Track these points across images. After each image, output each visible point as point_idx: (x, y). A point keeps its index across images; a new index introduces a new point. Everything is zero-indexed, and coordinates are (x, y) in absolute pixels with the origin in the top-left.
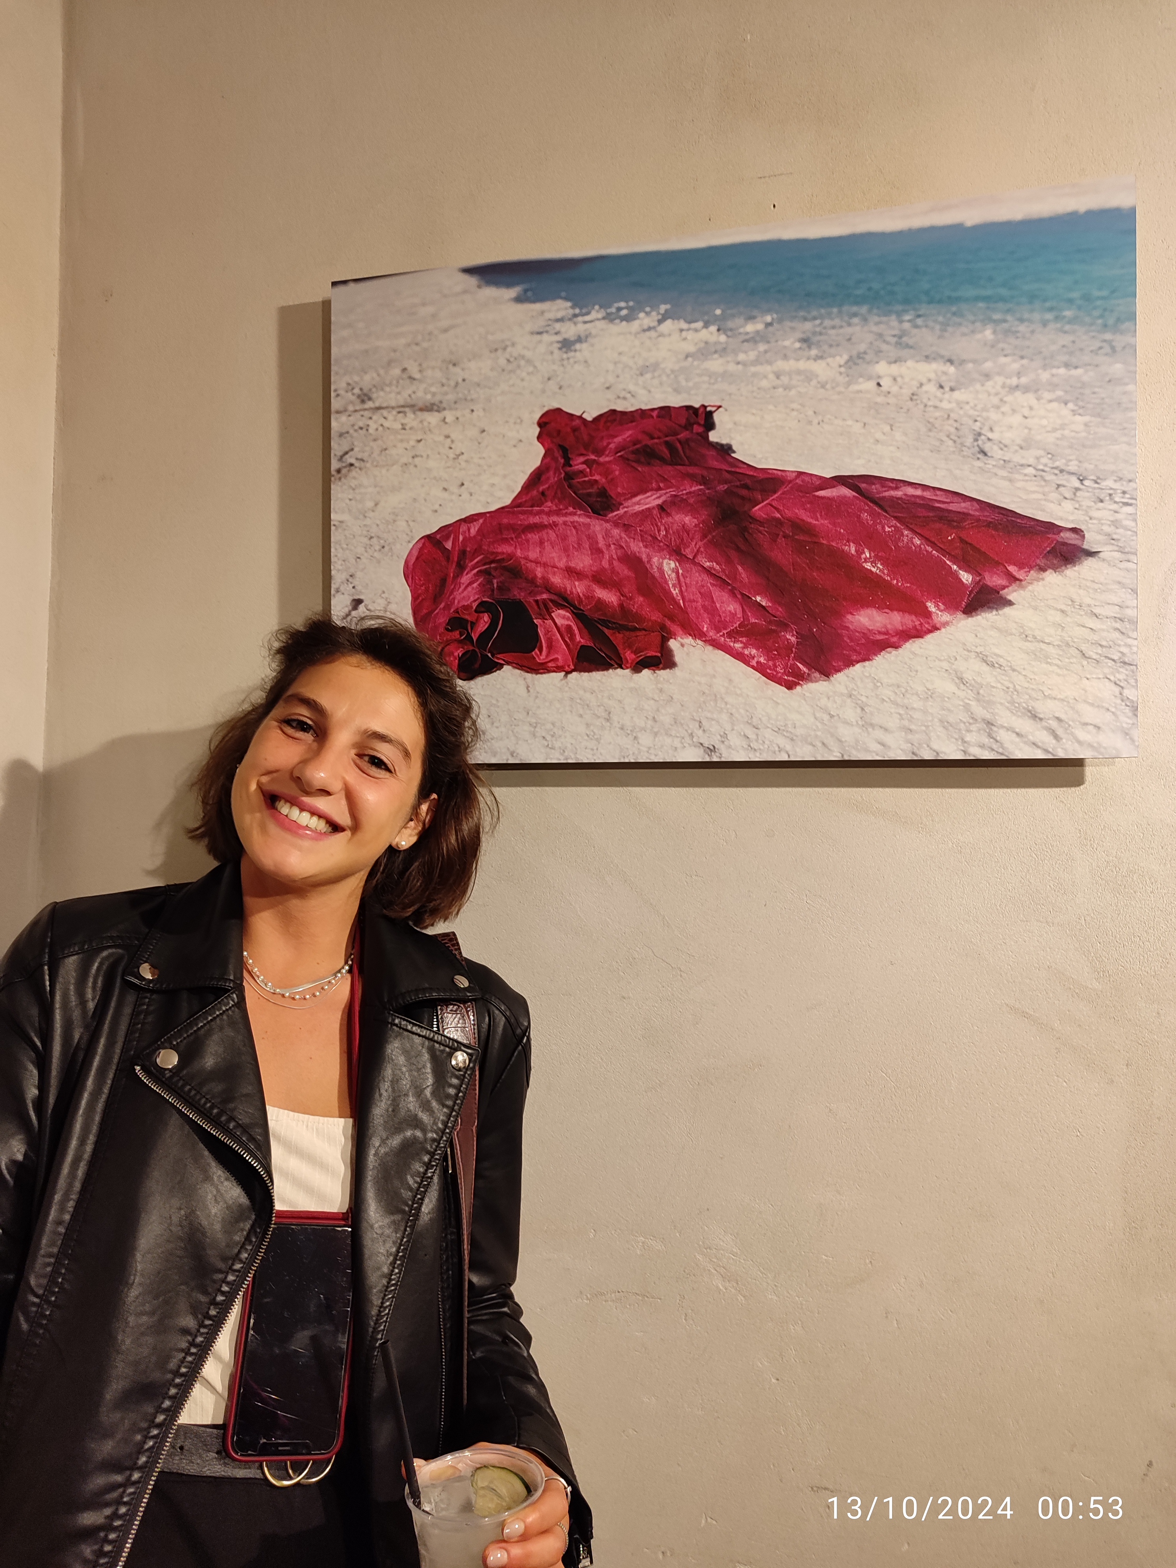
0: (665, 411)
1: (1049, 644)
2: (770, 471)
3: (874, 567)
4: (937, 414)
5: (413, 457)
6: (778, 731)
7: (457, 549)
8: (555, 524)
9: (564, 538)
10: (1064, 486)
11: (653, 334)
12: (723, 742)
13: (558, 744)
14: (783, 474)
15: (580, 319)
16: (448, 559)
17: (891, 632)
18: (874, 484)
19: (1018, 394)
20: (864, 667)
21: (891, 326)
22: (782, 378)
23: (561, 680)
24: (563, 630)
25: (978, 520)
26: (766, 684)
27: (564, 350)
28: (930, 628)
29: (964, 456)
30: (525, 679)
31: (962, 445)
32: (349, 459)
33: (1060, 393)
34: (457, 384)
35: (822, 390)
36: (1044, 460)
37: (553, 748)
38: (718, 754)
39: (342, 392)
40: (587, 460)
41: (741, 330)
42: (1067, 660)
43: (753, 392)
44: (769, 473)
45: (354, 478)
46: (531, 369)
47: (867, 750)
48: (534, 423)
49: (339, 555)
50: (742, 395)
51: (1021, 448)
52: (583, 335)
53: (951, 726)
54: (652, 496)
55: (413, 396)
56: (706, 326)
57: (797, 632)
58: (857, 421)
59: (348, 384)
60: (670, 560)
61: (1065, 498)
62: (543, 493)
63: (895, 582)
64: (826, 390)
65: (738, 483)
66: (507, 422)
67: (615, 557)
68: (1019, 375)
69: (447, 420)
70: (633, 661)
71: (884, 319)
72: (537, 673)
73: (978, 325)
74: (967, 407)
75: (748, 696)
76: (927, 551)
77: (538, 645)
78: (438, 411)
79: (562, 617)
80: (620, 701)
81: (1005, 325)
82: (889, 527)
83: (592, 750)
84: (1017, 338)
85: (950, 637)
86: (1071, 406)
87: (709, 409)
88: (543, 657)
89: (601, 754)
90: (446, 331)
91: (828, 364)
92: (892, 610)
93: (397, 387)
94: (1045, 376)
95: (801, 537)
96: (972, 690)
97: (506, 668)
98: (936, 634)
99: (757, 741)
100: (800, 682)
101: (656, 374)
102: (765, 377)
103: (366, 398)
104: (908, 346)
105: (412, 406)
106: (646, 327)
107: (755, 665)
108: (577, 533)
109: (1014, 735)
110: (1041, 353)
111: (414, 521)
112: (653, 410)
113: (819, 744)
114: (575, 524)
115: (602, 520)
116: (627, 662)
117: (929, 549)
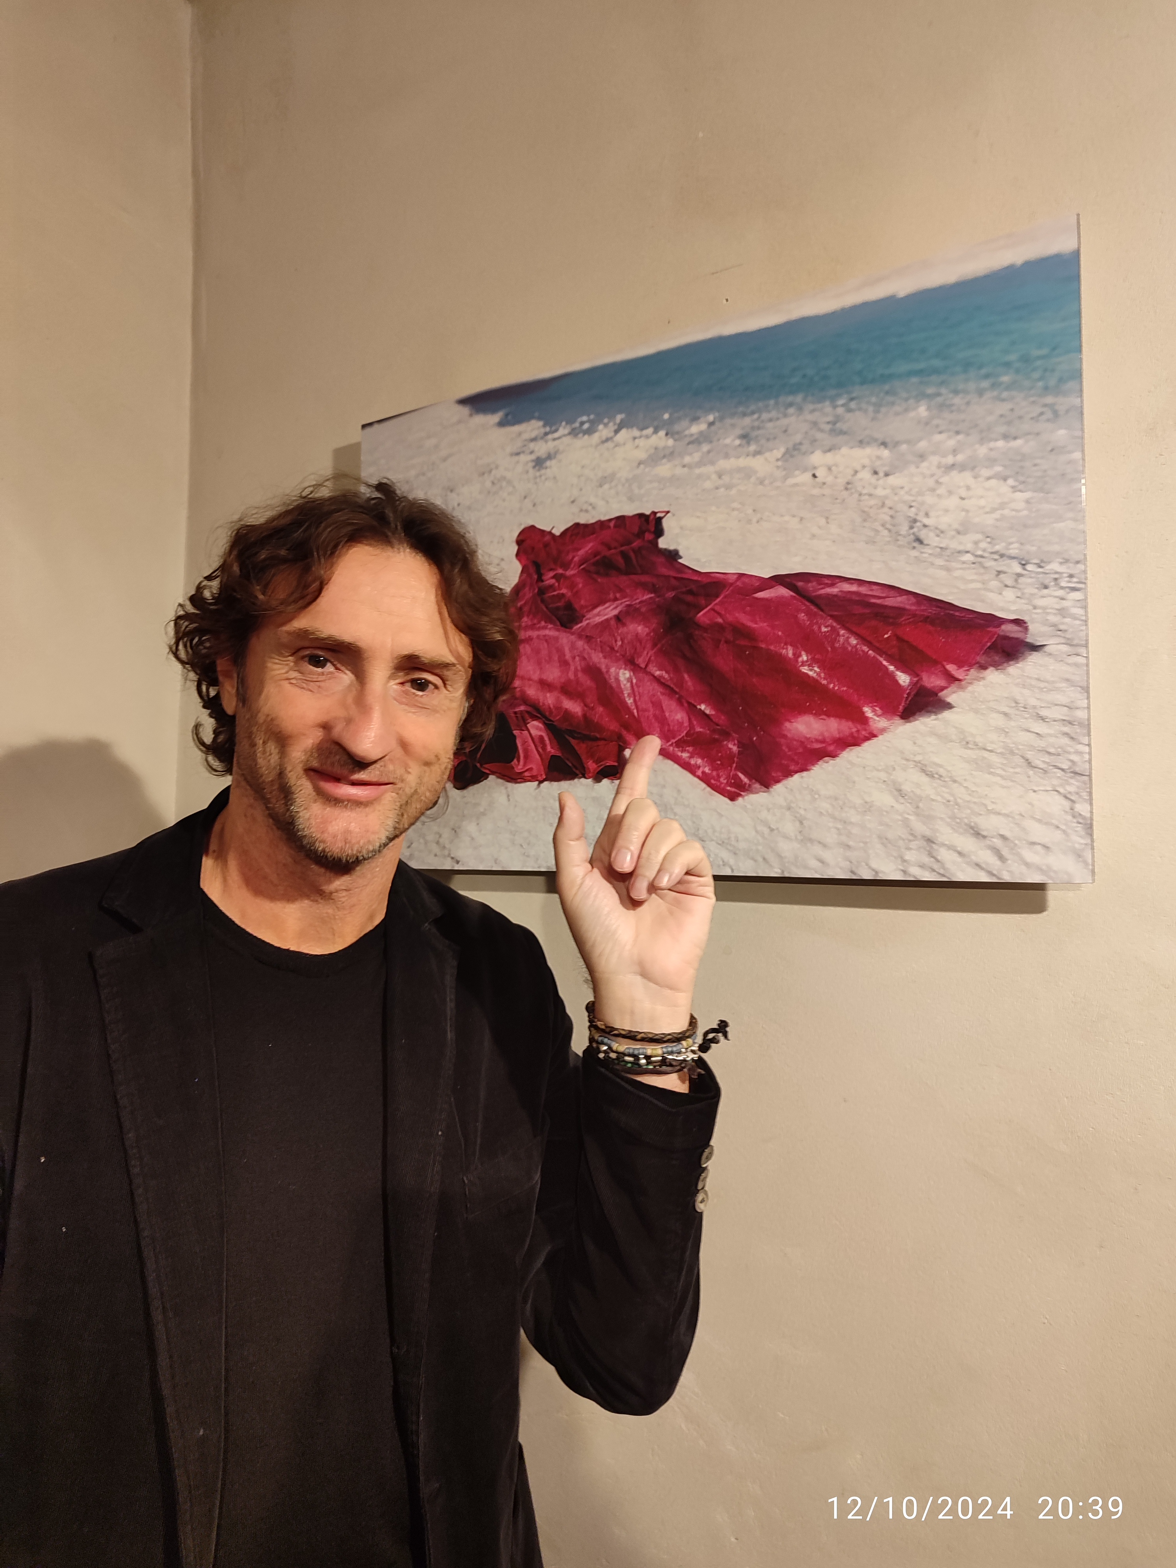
0: (621, 520)
1: (991, 751)
2: (713, 575)
3: (811, 670)
4: (872, 502)
6: (722, 844)
9: (537, 651)
10: (1005, 573)
11: (610, 444)
14: (725, 577)
15: (550, 437)
17: (828, 740)
18: (809, 581)
19: (954, 473)
21: (824, 412)
23: (536, 789)
24: (537, 740)
25: (914, 615)
27: (537, 468)
28: (867, 735)
29: (899, 546)
33: (998, 469)
35: (761, 487)
36: (983, 545)
37: (528, 856)
40: (556, 574)
41: (687, 432)
42: (1012, 770)
44: (712, 577)
46: (510, 489)
47: (806, 867)
51: (959, 533)
54: (609, 607)
56: (656, 431)
57: (738, 742)
58: (794, 516)
60: (625, 669)
61: (1006, 586)
62: (520, 609)
63: (832, 686)
65: (684, 589)
68: (955, 452)
70: (595, 771)
71: (819, 406)
72: (516, 784)
74: (902, 492)
76: (863, 651)
77: (516, 755)
79: (536, 728)
81: (939, 399)
82: (826, 627)
84: (952, 412)
86: (1011, 482)
87: (658, 515)
88: (520, 767)
91: (766, 459)
92: (829, 716)
94: (982, 451)
95: (743, 642)
96: (910, 803)
97: (492, 777)
98: (874, 741)
100: (742, 793)
101: (613, 484)
102: (709, 478)
104: (842, 433)
106: (604, 438)
107: (701, 775)
108: (548, 644)
109: (956, 855)
110: (976, 426)
112: (610, 520)
113: (760, 860)
114: (547, 638)
115: (569, 632)
116: (590, 772)
117: (865, 648)
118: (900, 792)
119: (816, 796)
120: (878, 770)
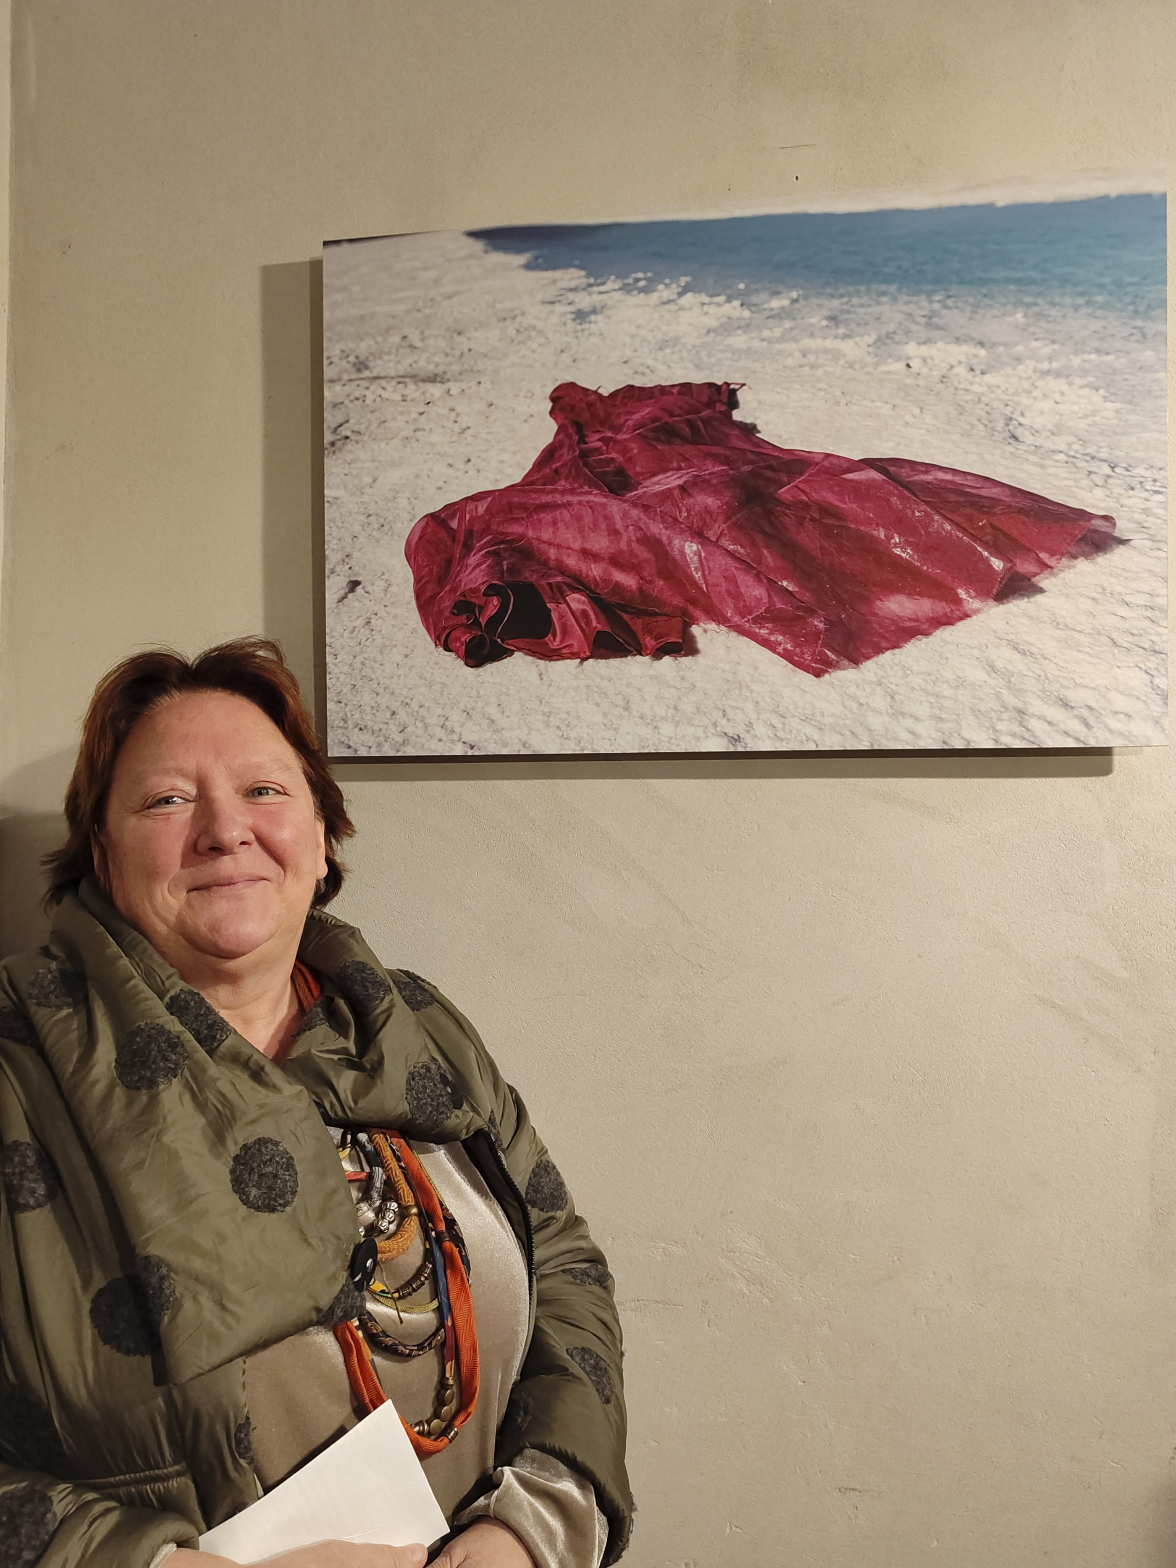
0: (686, 388)
2: (797, 453)
3: (904, 553)
4: (968, 397)
5: (415, 431)
6: (805, 720)
7: (463, 528)
8: (569, 504)
9: (579, 519)
11: (672, 307)
12: (748, 731)
13: (573, 735)
14: (810, 455)
15: (595, 289)
16: (453, 539)
17: (921, 619)
18: (903, 467)
19: (1049, 379)
20: (894, 654)
21: (921, 306)
22: (808, 356)
24: (578, 614)
25: (1009, 506)
26: (793, 671)
27: (578, 321)
28: (961, 615)
29: (995, 441)
30: (537, 666)
31: (994, 429)
32: (345, 431)
34: (462, 354)
35: (850, 370)
38: (742, 744)
39: (335, 360)
40: (604, 437)
41: (766, 306)
43: (778, 370)
44: (795, 454)
45: (350, 452)
47: (897, 739)
48: (545, 398)
49: (334, 534)
50: (767, 373)
51: (1053, 434)
52: (598, 306)
53: (982, 714)
54: (672, 476)
55: (414, 366)
56: (729, 300)
57: (824, 619)
58: (886, 403)
59: (343, 351)
60: (692, 542)
62: (556, 471)
63: (925, 568)
64: (855, 370)
65: (763, 464)
66: (517, 396)
67: (633, 538)
68: (1050, 359)
69: (451, 392)
70: (653, 647)
71: (914, 299)
72: (550, 660)
73: (1009, 307)
74: (998, 391)
75: (774, 684)
76: (957, 537)
77: (551, 630)
78: (442, 382)
79: (577, 601)
80: (639, 690)
81: (1036, 309)
82: (919, 512)
83: (610, 740)
84: (1049, 322)
85: (981, 624)
87: (732, 387)
88: (555, 644)
89: (619, 744)
90: (450, 297)
91: (856, 343)
92: (922, 596)
93: (397, 355)
94: (1076, 361)
95: (830, 521)
97: (517, 654)
98: (967, 621)
99: (783, 730)
100: (829, 670)
101: (677, 349)
102: (791, 355)
103: (362, 367)
104: (938, 328)
105: (413, 377)
106: (665, 300)
107: (782, 652)
108: (593, 512)
109: (1046, 724)
110: (1071, 338)
111: (416, 498)
112: (673, 386)
113: (848, 733)
114: (591, 504)
115: (620, 500)
116: (647, 648)
117: (960, 535)
118: (993, 668)
119: (909, 672)
120: (971, 648)
